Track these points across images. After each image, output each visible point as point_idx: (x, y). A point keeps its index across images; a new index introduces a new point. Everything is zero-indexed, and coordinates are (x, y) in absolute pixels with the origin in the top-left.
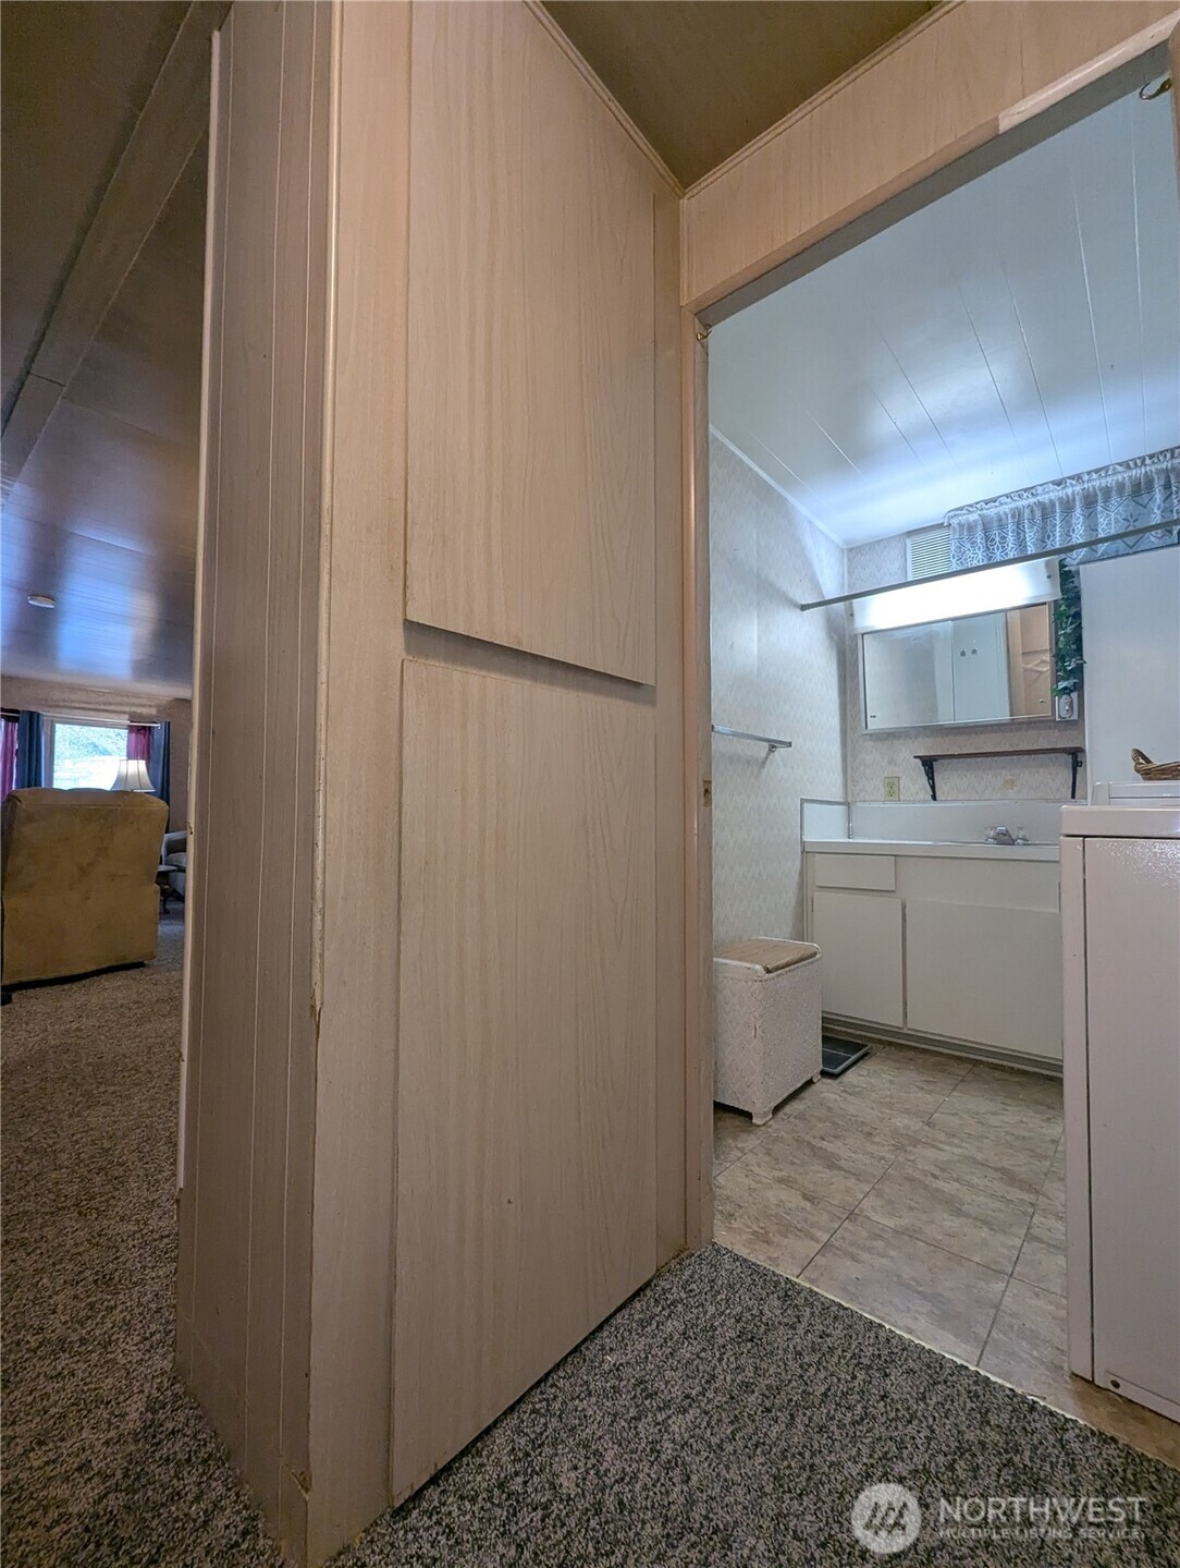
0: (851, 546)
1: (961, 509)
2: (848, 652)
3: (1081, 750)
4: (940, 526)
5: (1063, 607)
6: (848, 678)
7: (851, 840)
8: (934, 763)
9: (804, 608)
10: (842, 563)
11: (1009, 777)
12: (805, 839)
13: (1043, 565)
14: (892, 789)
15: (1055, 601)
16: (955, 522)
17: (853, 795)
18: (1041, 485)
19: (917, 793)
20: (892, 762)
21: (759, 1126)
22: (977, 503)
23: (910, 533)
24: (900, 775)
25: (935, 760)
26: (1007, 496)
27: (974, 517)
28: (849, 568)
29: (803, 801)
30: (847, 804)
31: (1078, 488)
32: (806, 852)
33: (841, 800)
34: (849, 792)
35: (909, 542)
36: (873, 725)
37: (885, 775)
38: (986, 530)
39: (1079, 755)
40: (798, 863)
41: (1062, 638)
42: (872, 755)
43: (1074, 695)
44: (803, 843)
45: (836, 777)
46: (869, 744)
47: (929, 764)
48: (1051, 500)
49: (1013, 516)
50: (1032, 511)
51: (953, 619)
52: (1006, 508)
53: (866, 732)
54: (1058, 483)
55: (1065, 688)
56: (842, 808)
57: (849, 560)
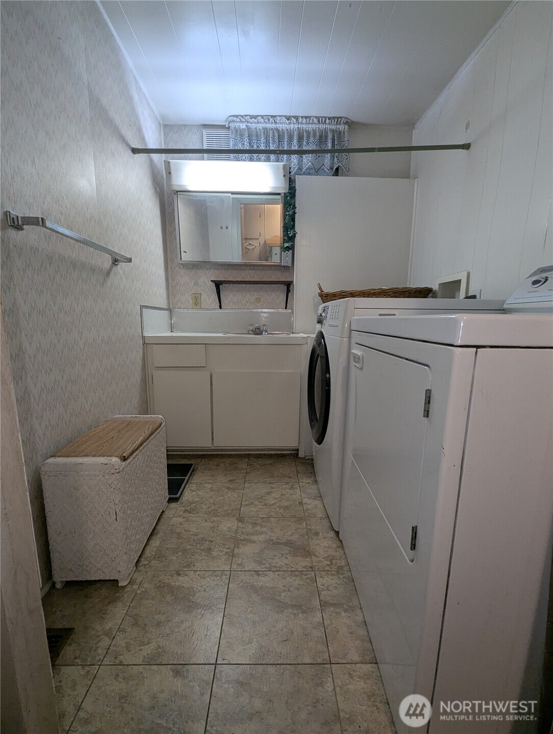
0: (166, 123)
1: (237, 116)
2: (166, 204)
3: (292, 282)
4: (223, 127)
5: (288, 198)
6: (167, 224)
7: (174, 334)
8: (220, 286)
9: (135, 151)
10: (160, 134)
11: (258, 297)
12: (145, 334)
13: (282, 167)
14: (197, 301)
15: (284, 193)
16: (232, 125)
17: (173, 304)
18: (279, 116)
19: (211, 304)
20: (196, 284)
21: (125, 586)
22: (246, 116)
23: (205, 126)
24: (201, 292)
25: (221, 284)
26: (262, 116)
27: (243, 126)
28: (165, 140)
29: (142, 307)
30: (169, 310)
31: (296, 126)
32: (146, 343)
33: (166, 307)
34: (171, 303)
35: (205, 132)
36: (186, 257)
37: (193, 292)
38: (250, 136)
39: (291, 286)
40: (141, 353)
41: (287, 217)
42: (184, 278)
43: (291, 251)
44: (143, 338)
45: (162, 291)
46: (182, 271)
47: (218, 284)
48: (283, 129)
49: (264, 132)
50: (273, 132)
51: (233, 193)
52: (260, 126)
53: (181, 262)
54: (288, 118)
55: (287, 247)
56: (166, 313)
57: (165, 134)
